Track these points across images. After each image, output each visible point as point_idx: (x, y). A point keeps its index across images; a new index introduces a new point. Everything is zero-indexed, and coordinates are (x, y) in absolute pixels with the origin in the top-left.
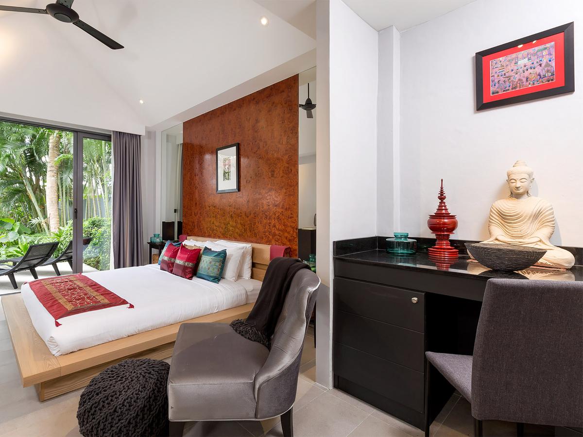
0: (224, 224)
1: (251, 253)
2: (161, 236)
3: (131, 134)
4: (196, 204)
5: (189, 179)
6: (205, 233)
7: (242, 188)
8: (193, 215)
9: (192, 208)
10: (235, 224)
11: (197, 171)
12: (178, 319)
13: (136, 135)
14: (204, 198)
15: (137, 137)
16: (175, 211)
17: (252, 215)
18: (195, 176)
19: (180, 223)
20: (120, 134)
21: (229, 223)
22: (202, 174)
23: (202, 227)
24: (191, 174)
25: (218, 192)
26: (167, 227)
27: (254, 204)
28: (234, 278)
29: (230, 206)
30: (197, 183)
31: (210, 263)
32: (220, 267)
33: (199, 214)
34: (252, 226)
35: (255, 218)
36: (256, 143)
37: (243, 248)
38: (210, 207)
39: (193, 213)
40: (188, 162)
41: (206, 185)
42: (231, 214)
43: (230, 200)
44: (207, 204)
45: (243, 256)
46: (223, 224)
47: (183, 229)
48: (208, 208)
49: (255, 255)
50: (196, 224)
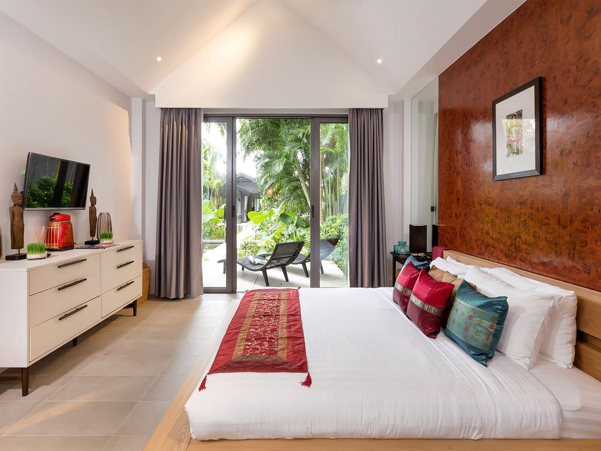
0: (510, 237)
1: (574, 310)
2: (408, 244)
3: (370, 109)
4: (458, 199)
5: (448, 161)
6: (472, 248)
7: (549, 168)
8: (454, 217)
9: (453, 206)
10: (532, 239)
11: (459, 146)
12: (389, 430)
13: (377, 109)
14: (471, 189)
15: (378, 112)
16: (433, 209)
17: (577, 224)
18: (457, 154)
19: (435, 228)
20: (358, 111)
21: (520, 237)
22: (467, 150)
23: (467, 239)
24: (450, 152)
25: (496, 178)
26: (417, 232)
27: (584, 200)
28: (528, 361)
29: (521, 204)
30: (460, 166)
31: (470, 317)
32: (492, 330)
33: (463, 215)
34: (578, 248)
35: (586, 232)
36: (588, 64)
37: (552, 298)
38: (481, 205)
39: (454, 214)
40: (446, 134)
41: (475, 168)
42: (523, 219)
43: (521, 193)
44: (475, 199)
45: (553, 315)
46: (507, 237)
47: (439, 238)
48: (478, 207)
49: (586, 316)
50: (458, 231)
